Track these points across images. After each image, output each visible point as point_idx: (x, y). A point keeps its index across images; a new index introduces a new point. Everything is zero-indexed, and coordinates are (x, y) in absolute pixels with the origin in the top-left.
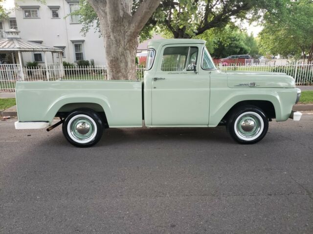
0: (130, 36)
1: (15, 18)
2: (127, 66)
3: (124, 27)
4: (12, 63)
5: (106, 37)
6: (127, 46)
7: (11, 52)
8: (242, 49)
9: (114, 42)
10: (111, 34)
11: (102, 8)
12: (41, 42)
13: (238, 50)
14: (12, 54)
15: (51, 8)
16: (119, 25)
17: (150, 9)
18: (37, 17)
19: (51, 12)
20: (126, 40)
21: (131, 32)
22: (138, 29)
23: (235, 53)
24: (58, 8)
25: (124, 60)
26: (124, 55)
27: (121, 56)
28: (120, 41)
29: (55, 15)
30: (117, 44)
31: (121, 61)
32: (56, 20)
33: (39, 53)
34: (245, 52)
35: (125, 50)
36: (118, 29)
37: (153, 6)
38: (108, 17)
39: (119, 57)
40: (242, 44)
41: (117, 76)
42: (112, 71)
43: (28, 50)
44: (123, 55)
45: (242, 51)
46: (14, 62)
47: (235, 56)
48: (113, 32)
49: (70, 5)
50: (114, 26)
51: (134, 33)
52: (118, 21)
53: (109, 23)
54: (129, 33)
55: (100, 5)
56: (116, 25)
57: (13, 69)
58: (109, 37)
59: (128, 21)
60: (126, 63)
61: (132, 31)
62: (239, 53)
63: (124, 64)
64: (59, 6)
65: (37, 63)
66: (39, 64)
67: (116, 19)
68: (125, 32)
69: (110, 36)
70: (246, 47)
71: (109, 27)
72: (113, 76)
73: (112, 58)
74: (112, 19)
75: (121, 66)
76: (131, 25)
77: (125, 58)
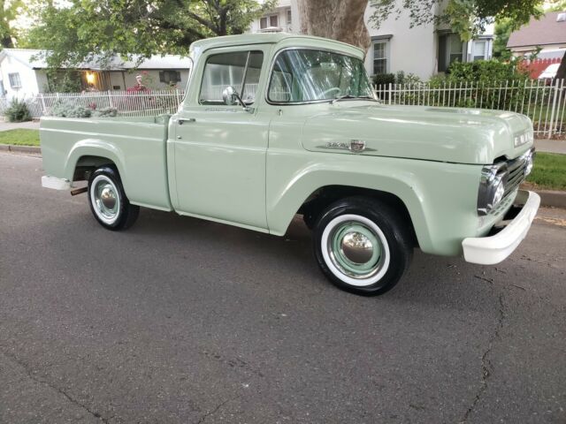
0: (341, 26)
3: (331, 9)
21: (341, 18)
36: (321, 15)
48: (311, 22)
51: (346, 19)
53: (306, 3)
54: (338, 21)
56: (316, 6)
61: (343, 16)
68: (332, 20)
71: (306, 12)
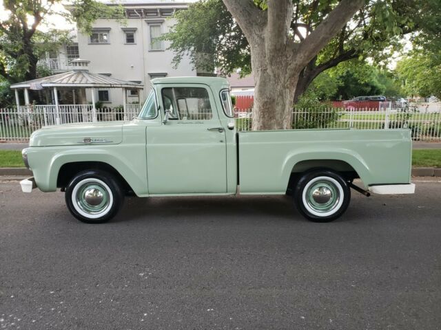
1: (77, 44)
2: (283, 110)
3: (287, 58)
4: (72, 103)
5: (260, 72)
6: (288, 83)
7: (72, 88)
8: (373, 88)
9: (272, 77)
10: (269, 67)
11: (258, 33)
12: (109, 75)
13: (369, 89)
14: (73, 91)
15: (125, 30)
16: (280, 54)
17: (330, 34)
18: (106, 43)
19: (125, 35)
20: (287, 75)
21: (296, 64)
22: (307, 60)
23: (363, 93)
24: (135, 30)
25: (282, 103)
26: (282, 96)
27: (278, 96)
28: (279, 76)
29: (130, 39)
30: (275, 81)
31: (277, 104)
32: (130, 47)
33: (105, 89)
34: (378, 92)
35: (285, 88)
37: (335, 30)
38: (266, 45)
39: (276, 97)
40: (375, 81)
41: (269, 123)
42: (264, 117)
43: (104, 85)
44: (281, 94)
45: (375, 91)
46: (75, 103)
47: (364, 97)
48: (271, 64)
49: (151, 26)
50: (273, 56)
52: (279, 50)
53: (267, 51)
54: (293, 66)
55: (255, 29)
56: (276, 55)
57: (72, 111)
58: (264, 71)
59: (293, 50)
60: (284, 105)
61: (298, 63)
62: (370, 94)
63: (280, 107)
64: (136, 29)
65: (102, 103)
66: (104, 105)
67: (278, 47)
68: (287, 65)
69: (266, 70)
70: (379, 85)
71: (266, 58)
72: (263, 123)
73: (266, 100)
74: (273, 47)
75: (277, 109)
76: (298, 55)
77: (283, 99)
